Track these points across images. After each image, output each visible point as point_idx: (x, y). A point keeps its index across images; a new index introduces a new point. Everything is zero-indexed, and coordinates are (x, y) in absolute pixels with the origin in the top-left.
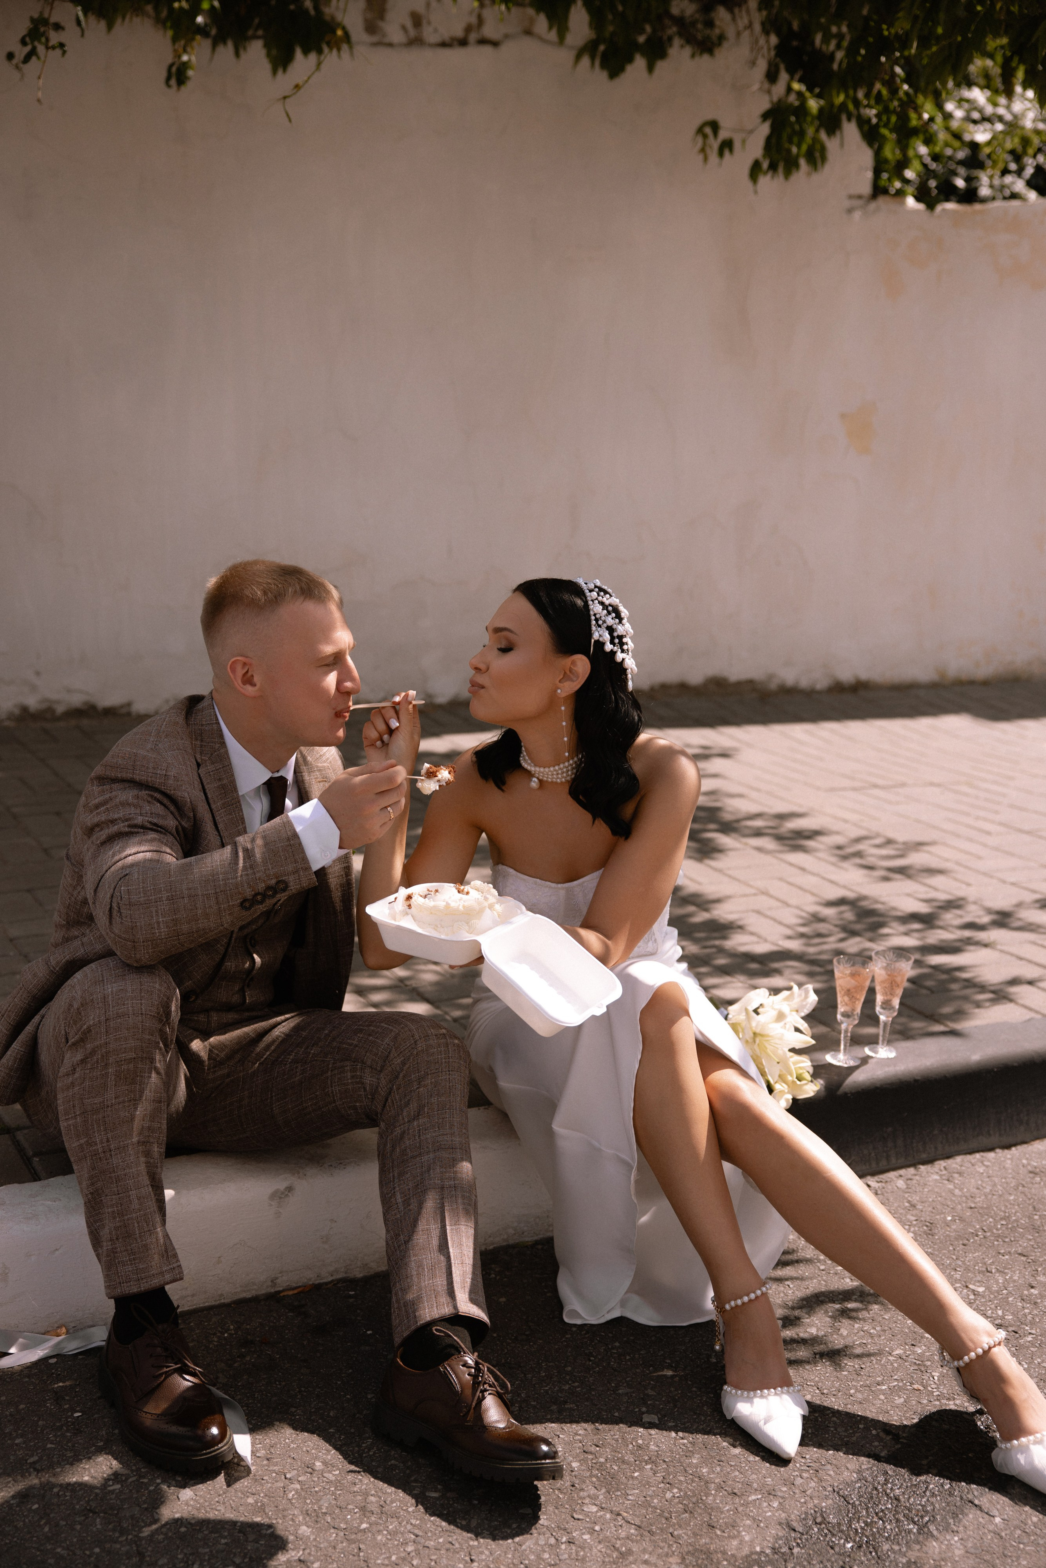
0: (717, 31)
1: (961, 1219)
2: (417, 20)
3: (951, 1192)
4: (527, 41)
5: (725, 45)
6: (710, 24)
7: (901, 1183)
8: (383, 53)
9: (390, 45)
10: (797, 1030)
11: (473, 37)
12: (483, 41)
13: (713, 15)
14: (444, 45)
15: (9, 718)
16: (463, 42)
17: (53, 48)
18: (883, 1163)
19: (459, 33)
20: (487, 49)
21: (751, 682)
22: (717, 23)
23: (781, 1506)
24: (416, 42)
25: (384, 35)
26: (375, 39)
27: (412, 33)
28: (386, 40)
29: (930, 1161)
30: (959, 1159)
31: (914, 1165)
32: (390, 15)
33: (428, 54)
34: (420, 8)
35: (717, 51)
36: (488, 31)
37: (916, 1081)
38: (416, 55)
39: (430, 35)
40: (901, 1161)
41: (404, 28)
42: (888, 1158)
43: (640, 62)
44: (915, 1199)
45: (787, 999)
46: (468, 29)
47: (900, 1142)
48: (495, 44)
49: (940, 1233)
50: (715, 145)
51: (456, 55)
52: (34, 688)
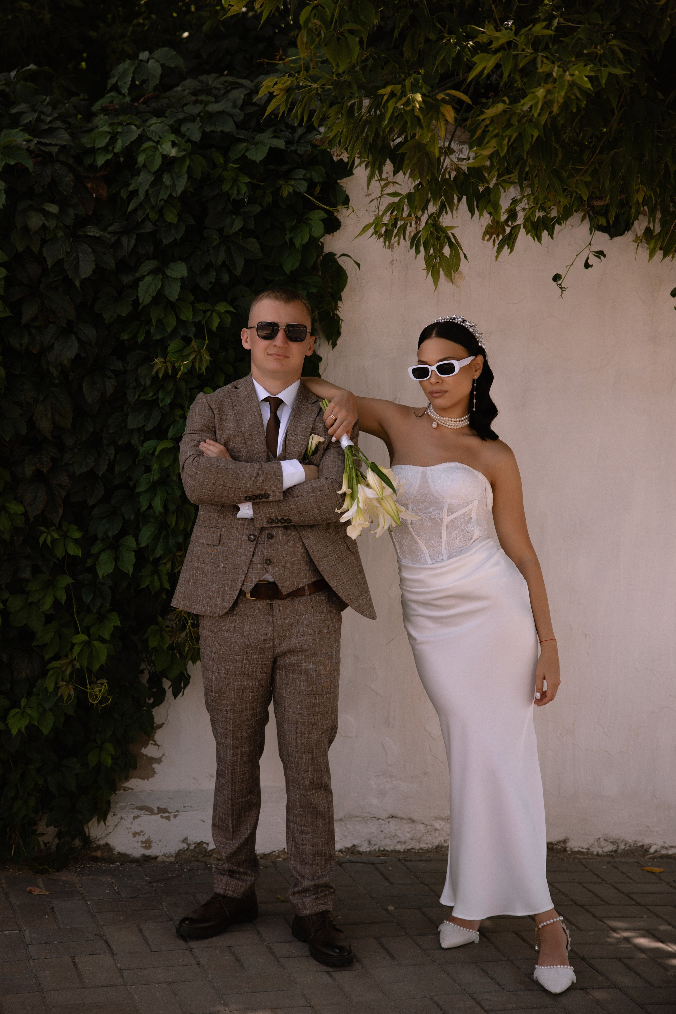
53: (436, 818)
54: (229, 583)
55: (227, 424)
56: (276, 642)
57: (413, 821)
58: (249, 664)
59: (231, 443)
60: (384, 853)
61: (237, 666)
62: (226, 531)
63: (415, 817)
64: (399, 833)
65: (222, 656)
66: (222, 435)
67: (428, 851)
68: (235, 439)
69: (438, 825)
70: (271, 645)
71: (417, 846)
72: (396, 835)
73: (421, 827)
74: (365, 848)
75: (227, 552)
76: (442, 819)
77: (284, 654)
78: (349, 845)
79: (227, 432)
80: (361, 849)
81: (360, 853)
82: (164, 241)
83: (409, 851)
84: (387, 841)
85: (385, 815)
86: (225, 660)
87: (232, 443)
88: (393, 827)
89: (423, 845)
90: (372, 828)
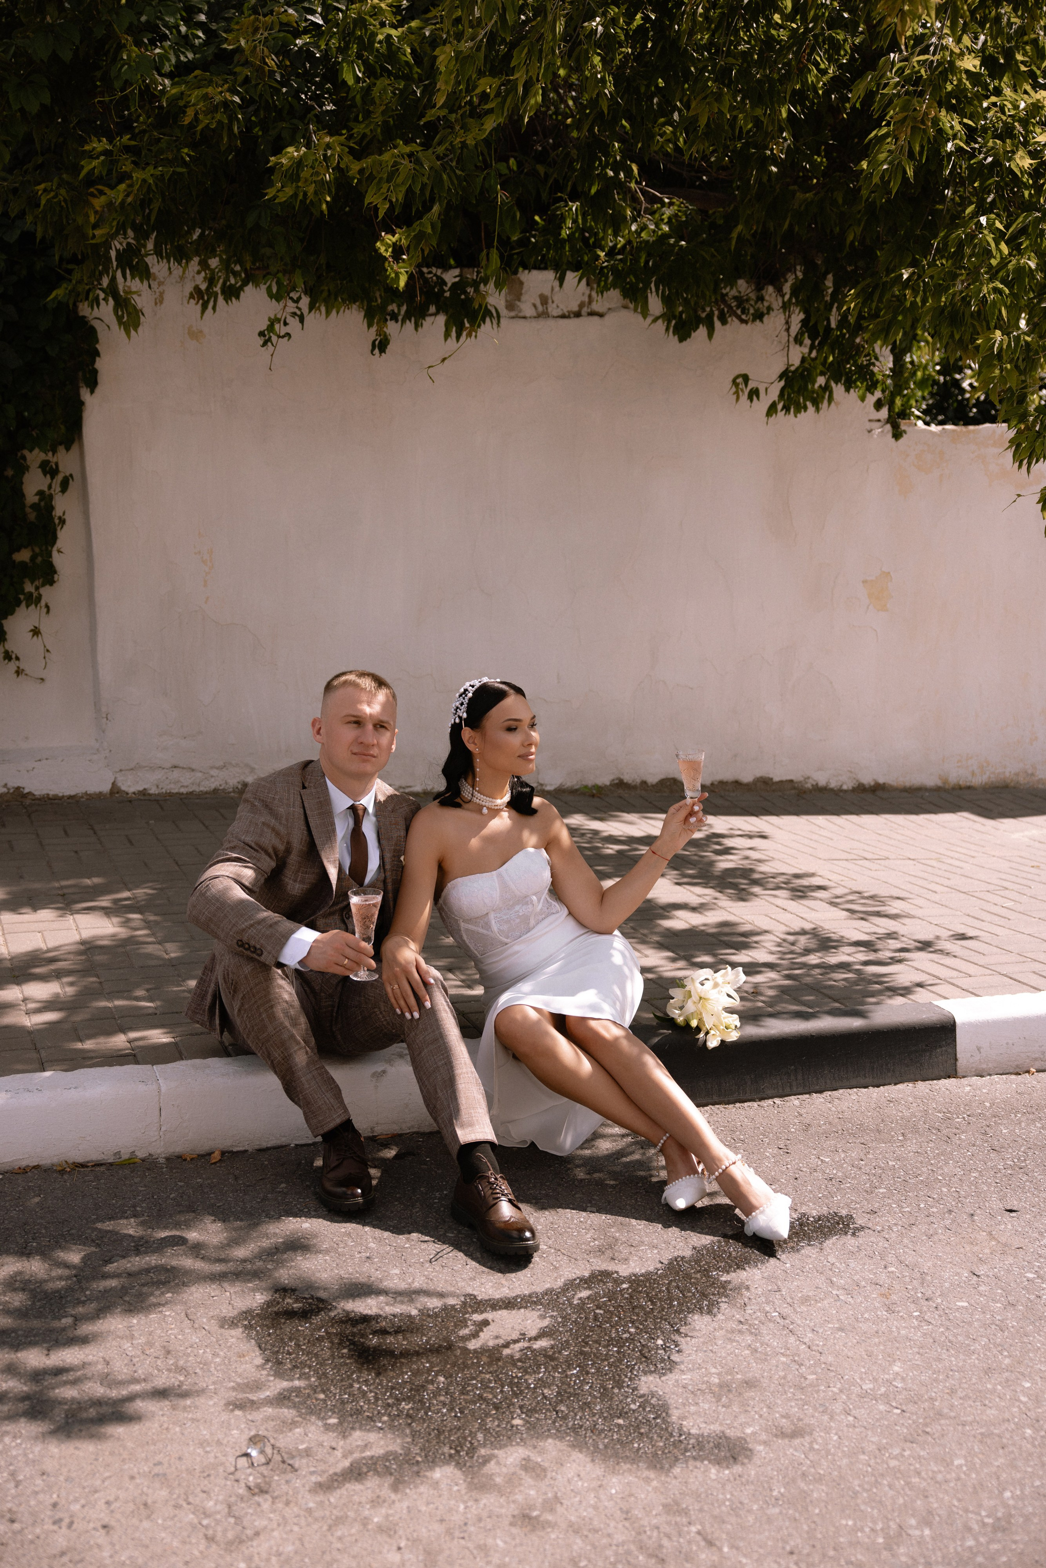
0: (766, 304)
1: (830, 1123)
2: (544, 300)
3: (830, 1109)
4: (624, 313)
5: (772, 314)
6: (761, 299)
7: (797, 1102)
8: (520, 324)
9: (525, 318)
10: (729, 996)
11: (585, 311)
12: (592, 314)
13: (764, 292)
14: (563, 316)
15: (234, 791)
16: (578, 315)
17: (283, 337)
18: (788, 1090)
19: (575, 308)
20: (596, 319)
21: (791, 781)
22: (767, 298)
23: (659, 1253)
24: (543, 315)
25: (520, 311)
26: (513, 314)
27: (540, 308)
28: (521, 314)
29: (821, 1092)
30: (841, 1091)
31: (809, 1093)
32: (523, 298)
33: (551, 322)
34: (547, 292)
35: (765, 318)
36: (595, 307)
37: (812, 1036)
38: (542, 323)
39: (553, 310)
40: (800, 1090)
41: (535, 306)
42: (791, 1086)
43: (702, 331)
44: (803, 1111)
45: (723, 976)
46: (582, 305)
47: (800, 1077)
48: (601, 315)
49: (812, 1130)
50: (746, 392)
51: (573, 322)
52: (252, 770)
53: (212, 768)
57: (193, 770)
60: (171, 795)
63: (194, 767)
64: (182, 779)
67: (206, 793)
69: (214, 772)
71: (197, 789)
72: (179, 781)
73: (200, 775)
74: (153, 791)
76: (217, 768)
78: (141, 789)
80: (151, 792)
81: (150, 795)
83: (191, 793)
84: (172, 786)
85: (168, 765)
88: (176, 774)
89: (202, 789)
90: (158, 775)
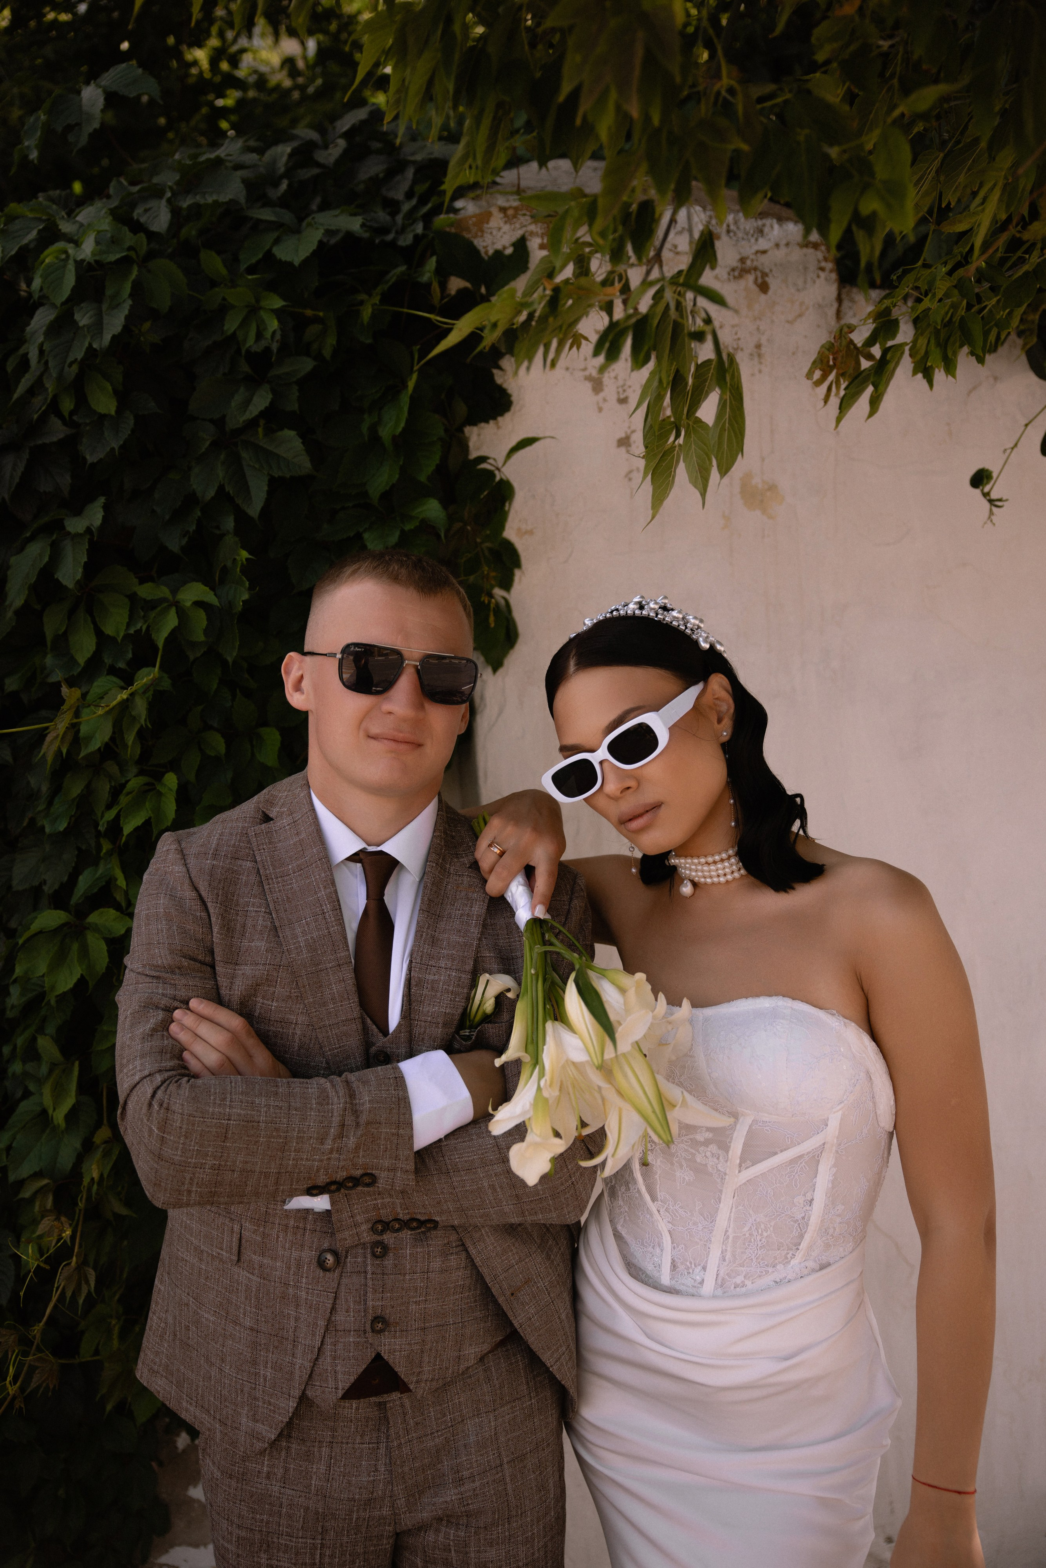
54: (269, 1373)
55: (245, 943)
56: (401, 1502)
58: (332, 1556)
59: (259, 999)
61: (301, 1561)
62: (255, 1231)
65: (257, 1536)
66: (233, 977)
68: (272, 989)
70: (386, 1511)
75: (258, 1290)
77: (422, 1528)
79: (247, 970)
82: (88, 457)
86: (268, 1546)
87: (263, 998)
